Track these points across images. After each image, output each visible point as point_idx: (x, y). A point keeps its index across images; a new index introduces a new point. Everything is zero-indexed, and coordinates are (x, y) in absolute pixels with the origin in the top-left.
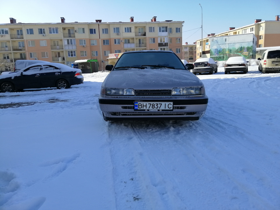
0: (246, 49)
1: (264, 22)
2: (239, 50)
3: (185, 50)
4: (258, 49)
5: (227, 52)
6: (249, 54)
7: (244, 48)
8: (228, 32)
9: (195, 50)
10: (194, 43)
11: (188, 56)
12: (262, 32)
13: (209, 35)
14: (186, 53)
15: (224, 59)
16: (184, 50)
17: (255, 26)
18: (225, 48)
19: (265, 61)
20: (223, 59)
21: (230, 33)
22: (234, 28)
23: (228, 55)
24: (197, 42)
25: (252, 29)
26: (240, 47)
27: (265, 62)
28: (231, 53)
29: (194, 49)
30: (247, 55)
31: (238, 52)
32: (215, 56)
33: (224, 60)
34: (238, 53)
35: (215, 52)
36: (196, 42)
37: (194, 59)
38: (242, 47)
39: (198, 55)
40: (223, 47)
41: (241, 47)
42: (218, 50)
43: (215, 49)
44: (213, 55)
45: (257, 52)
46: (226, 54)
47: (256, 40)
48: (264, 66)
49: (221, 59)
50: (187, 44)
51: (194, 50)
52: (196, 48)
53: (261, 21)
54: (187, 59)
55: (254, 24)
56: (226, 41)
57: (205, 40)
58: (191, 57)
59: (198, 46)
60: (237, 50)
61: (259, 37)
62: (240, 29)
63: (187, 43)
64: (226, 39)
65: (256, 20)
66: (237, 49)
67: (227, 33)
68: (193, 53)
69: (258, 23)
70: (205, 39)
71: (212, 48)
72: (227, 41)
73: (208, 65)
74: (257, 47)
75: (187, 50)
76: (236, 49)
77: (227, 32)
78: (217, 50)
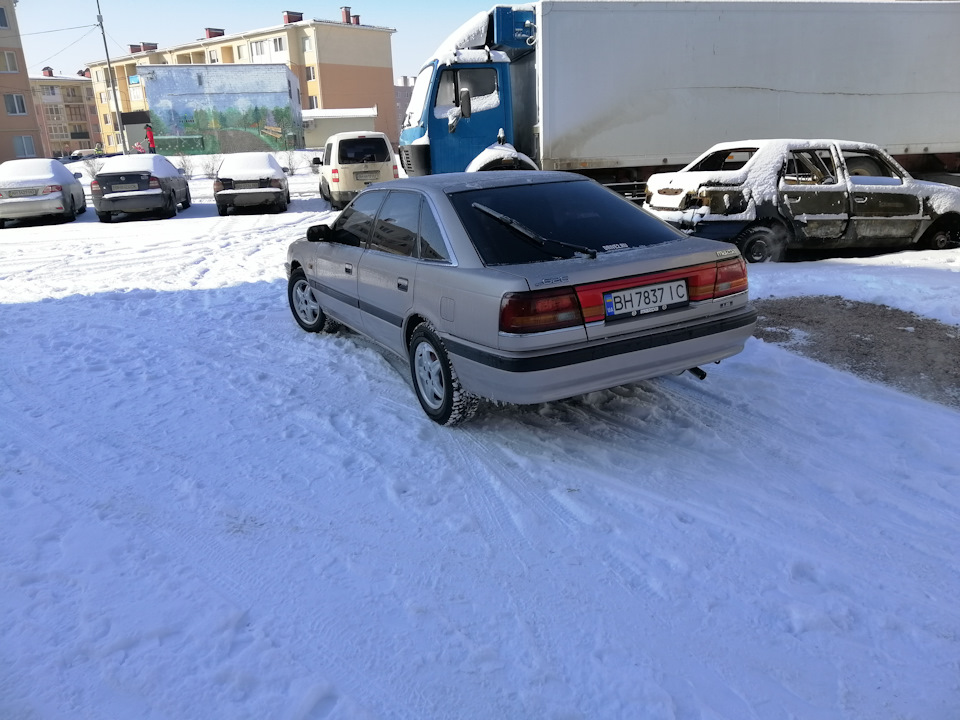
0: (272, 117)
1: (313, 25)
2: (251, 118)
3: (43, 97)
4: (307, 114)
5: (213, 124)
6: (284, 133)
7: (265, 111)
8: (205, 45)
9: (90, 103)
10: (82, 73)
11: (64, 121)
12: (311, 58)
13: (135, 49)
14: (53, 110)
15: (208, 149)
16: (43, 99)
17: (285, 33)
18: (204, 109)
19: (335, 171)
20: (204, 148)
21: (211, 48)
22: (220, 33)
23: (216, 134)
24: (93, 71)
25: (278, 43)
26: (253, 108)
27: (336, 176)
28: (226, 126)
29: (84, 94)
30: (279, 136)
31: (248, 125)
32: (173, 137)
33: (208, 153)
34: (248, 130)
35: (171, 120)
36: (88, 70)
37: (91, 134)
38: (260, 107)
39: (106, 122)
40: (194, 105)
41: (256, 109)
42: (181, 114)
43: (169, 112)
44: (164, 134)
45: (306, 125)
46: (211, 129)
47: (296, 85)
48: (335, 188)
49: (195, 148)
50: (51, 74)
51: (86, 102)
52: (90, 91)
53: (301, 19)
54: (62, 136)
55: (281, 26)
56: (200, 83)
57: (122, 67)
58: (80, 126)
59: (99, 87)
60: (245, 117)
61: (305, 74)
62: (240, 38)
63: (49, 71)
64: (200, 78)
65: (286, 14)
66: (243, 113)
67: (199, 46)
68: (82, 111)
69: (294, 24)
70: (124, 63)
71: (158, 105)
72: (206, 85)
73: (152, 183)
74: (304, 108)
75: (58, 98)
76: (239, 113)
77: (201, 43)
78: (176, 114)
